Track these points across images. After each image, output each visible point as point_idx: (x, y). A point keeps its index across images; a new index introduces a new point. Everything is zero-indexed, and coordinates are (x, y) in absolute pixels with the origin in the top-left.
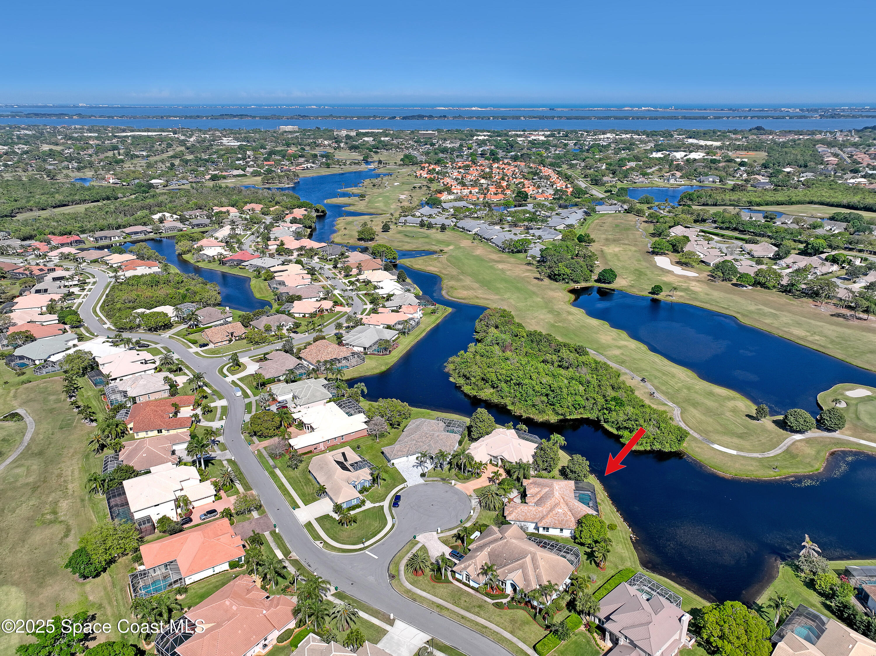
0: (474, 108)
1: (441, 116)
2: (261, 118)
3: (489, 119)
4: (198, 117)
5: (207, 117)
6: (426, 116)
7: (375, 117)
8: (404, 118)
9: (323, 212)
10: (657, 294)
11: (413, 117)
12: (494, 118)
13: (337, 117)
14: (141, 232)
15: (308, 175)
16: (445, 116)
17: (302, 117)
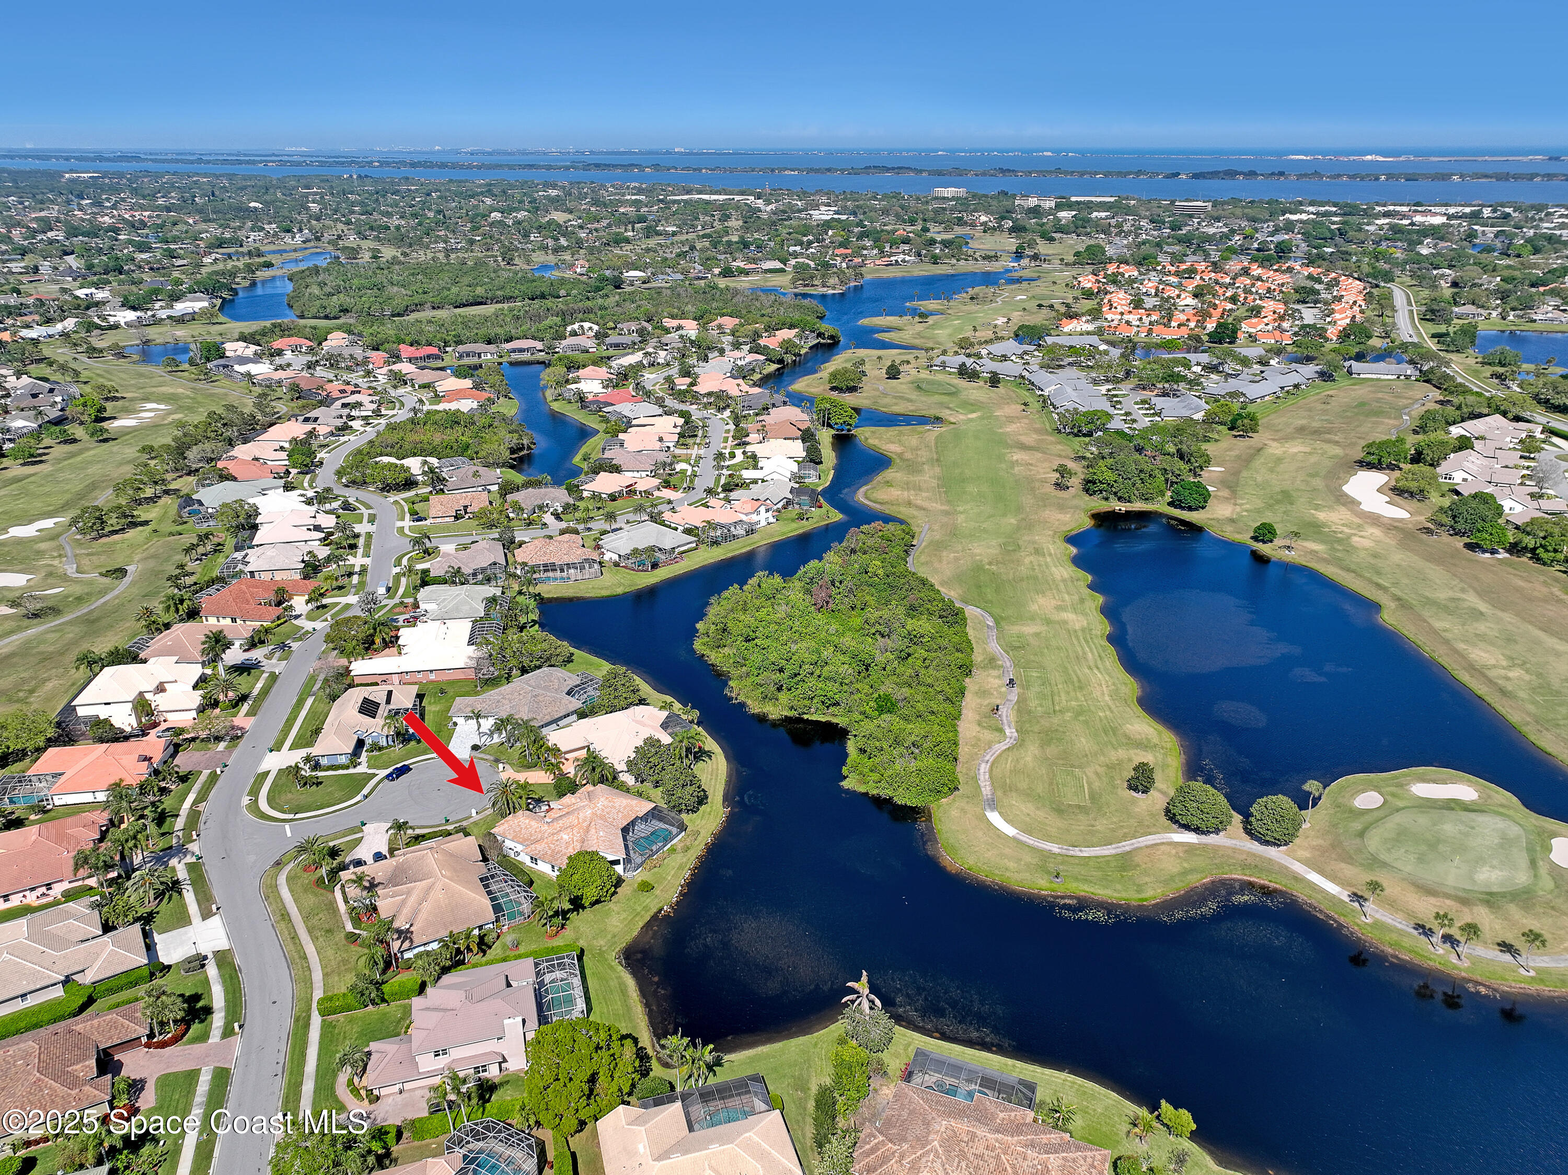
0: (1369, 157)
1: (1273, 174)
2: (931, 173)
3: (1377, 179)
4: (829, 170)
5: (843, 171)
6: (1240, 173)
7: (1139, 173)
8: (1196, 176)
9: (832, 337)
10: (1264, 542)
11: (1214, 175)
12: (1389, 176)
13: (1066, 173)
14: (528, 350)
15: (885, 275)
16: (1281, 174)
17: (1002, 171)
